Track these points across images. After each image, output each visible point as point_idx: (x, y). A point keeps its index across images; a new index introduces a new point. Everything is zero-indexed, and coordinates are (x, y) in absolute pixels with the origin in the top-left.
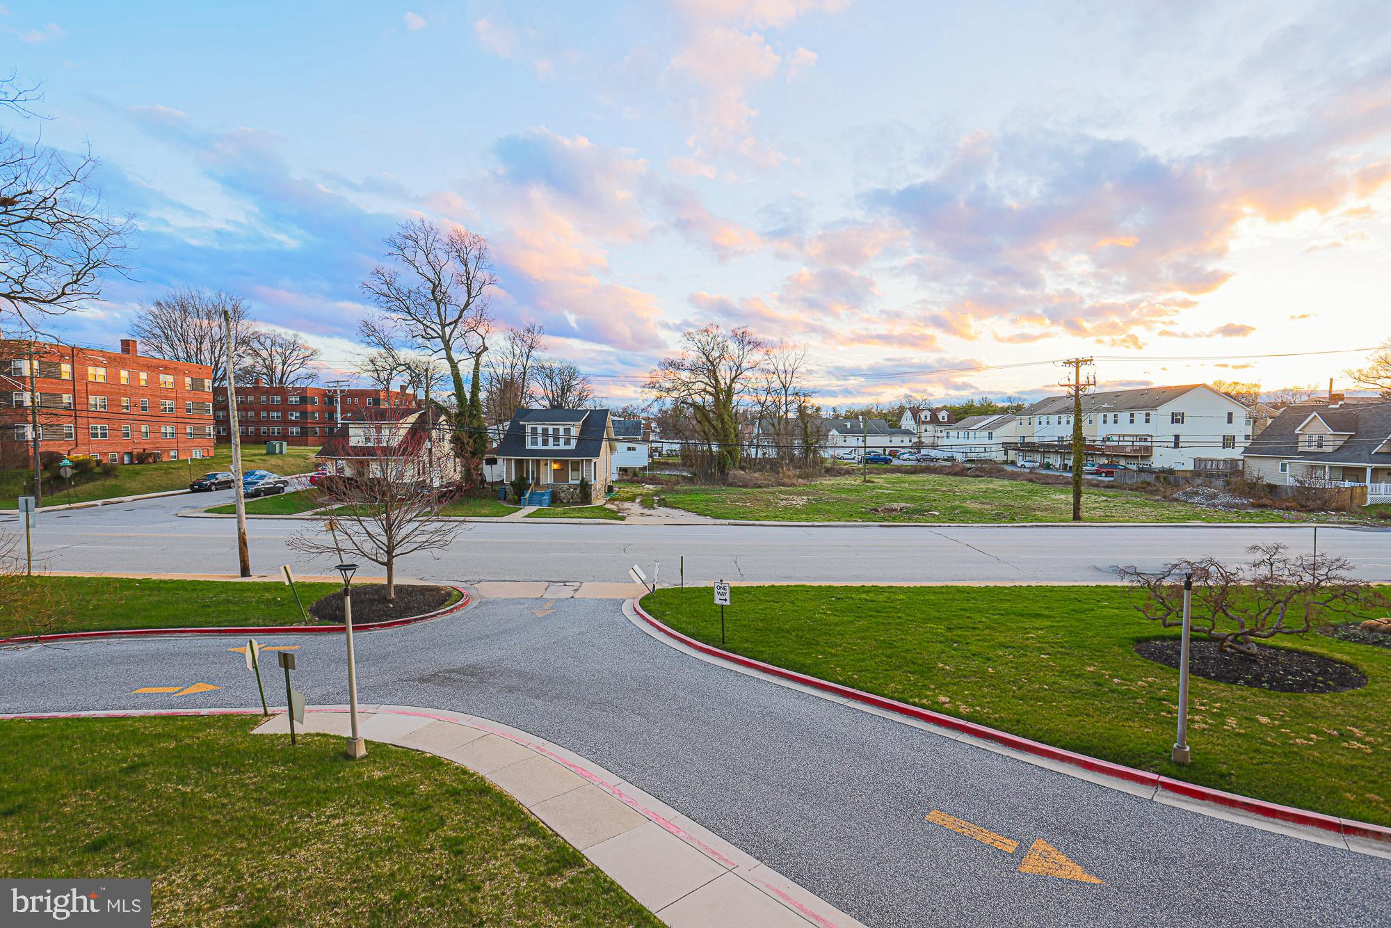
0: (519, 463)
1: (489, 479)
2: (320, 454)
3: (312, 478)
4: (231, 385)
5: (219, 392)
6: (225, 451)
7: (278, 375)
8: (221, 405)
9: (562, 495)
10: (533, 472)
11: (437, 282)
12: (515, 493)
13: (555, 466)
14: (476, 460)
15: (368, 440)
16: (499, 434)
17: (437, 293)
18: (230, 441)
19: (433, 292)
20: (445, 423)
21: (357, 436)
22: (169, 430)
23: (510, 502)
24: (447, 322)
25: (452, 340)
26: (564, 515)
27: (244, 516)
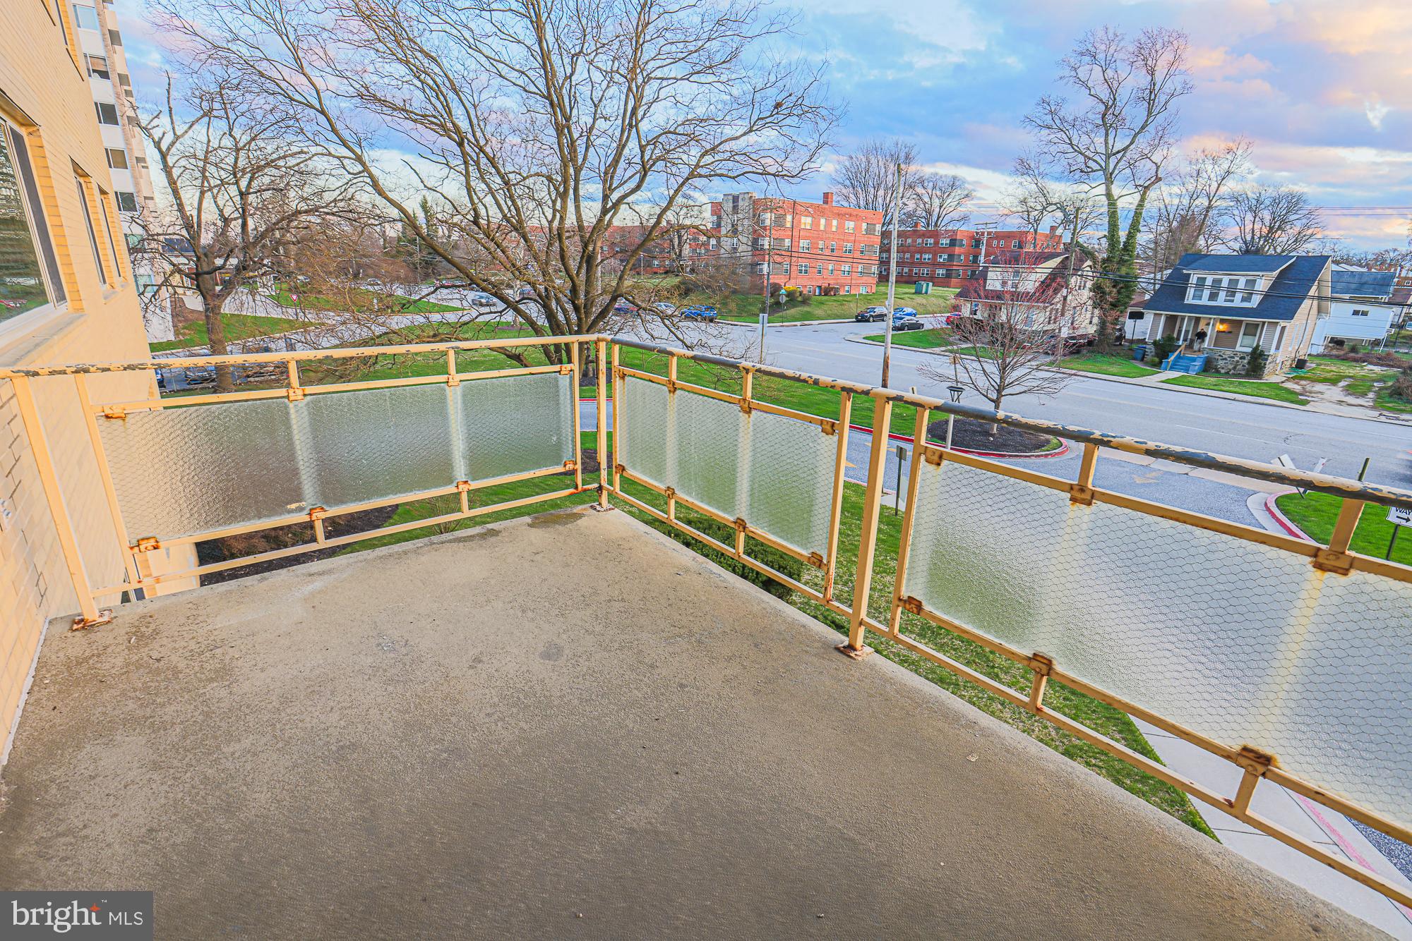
0: (1171, 321)
1: (1128, 336)
2: (959, 295)
3: (948, 317)
4: (895, 228)
5: (886, 235)
6: (882, 289)
7: (935, 218)
8: (885, 249)
9: (1221, 363)
10: (1187, 332)
11: (1110, 104)
12: (1157, 355)
13: (1221, 327)
14: (1115, 313)
15: (1004, 283)
16: (1154, 284)
17: (1109, 118)
18: (888, 281)
19: (1104, 116)
20: (1088, 269)
21: (994, 281)
22: (847, 269)
23: (1146, 364)
24: (1115, 150)
25: (1116, 172)
26: (1215, 387)
27: (890, 345)
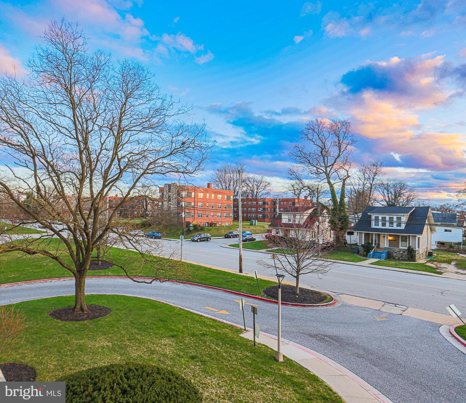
0: (367, 235)
1: (349, 242)
2: (270, 226)
3: (266, 235)
5: (235, 200)
6: (236, 223)
7: (255, 193)
8: (236, 206)
9: (395, 254)
10: (375, 240)
11: (323, 147)
12: (365, 251)
13: (390, 238)
14: (342, 232)
15: (289, 220)
16: (355, 219)
17: (323, 153)
18: (238, 220)
20: (326, 213)
21: (285, 219)
22: (219, 215)
23: (361, 255)
24: (328, 165)
25: (331, 174)
26: (396, 266)
27: (242, 249)
